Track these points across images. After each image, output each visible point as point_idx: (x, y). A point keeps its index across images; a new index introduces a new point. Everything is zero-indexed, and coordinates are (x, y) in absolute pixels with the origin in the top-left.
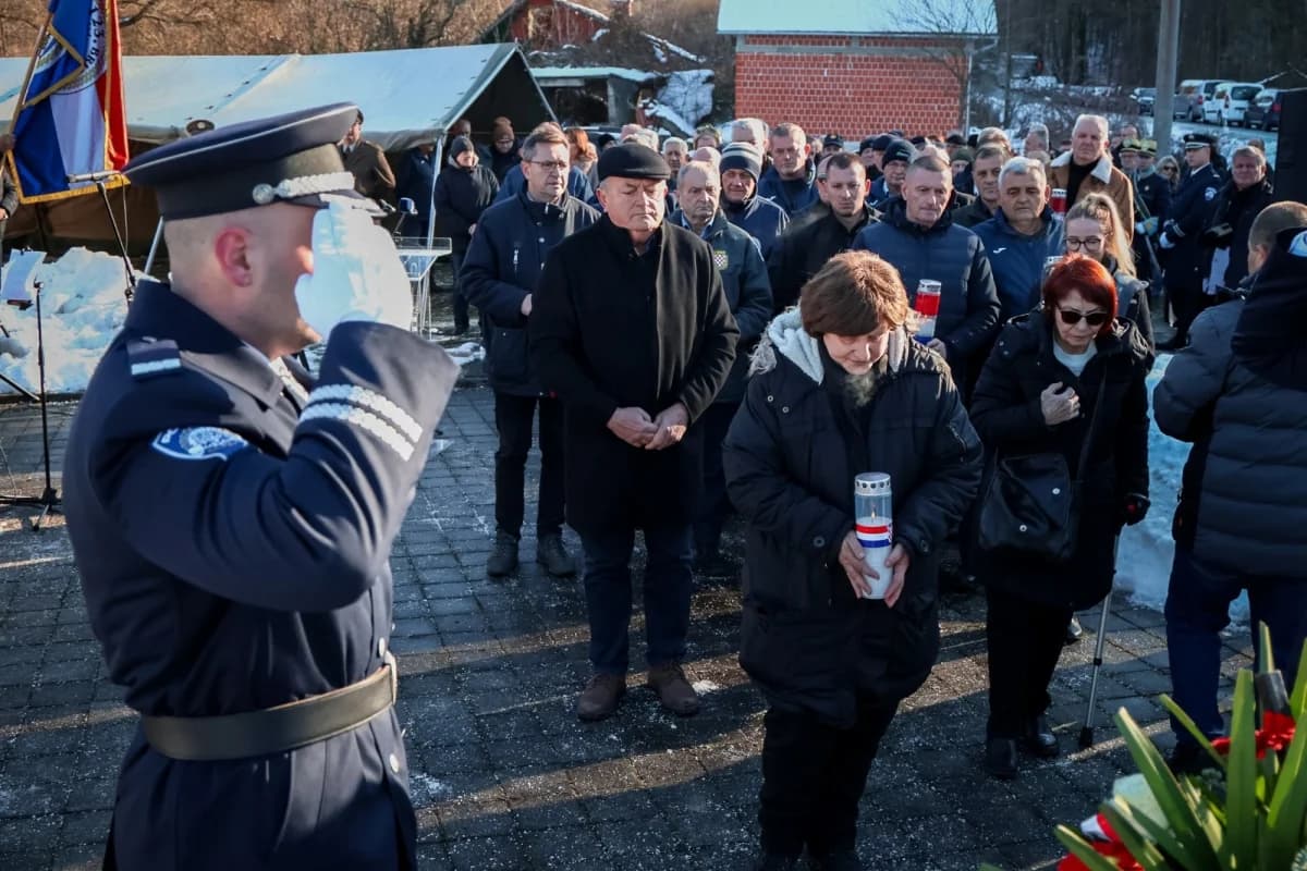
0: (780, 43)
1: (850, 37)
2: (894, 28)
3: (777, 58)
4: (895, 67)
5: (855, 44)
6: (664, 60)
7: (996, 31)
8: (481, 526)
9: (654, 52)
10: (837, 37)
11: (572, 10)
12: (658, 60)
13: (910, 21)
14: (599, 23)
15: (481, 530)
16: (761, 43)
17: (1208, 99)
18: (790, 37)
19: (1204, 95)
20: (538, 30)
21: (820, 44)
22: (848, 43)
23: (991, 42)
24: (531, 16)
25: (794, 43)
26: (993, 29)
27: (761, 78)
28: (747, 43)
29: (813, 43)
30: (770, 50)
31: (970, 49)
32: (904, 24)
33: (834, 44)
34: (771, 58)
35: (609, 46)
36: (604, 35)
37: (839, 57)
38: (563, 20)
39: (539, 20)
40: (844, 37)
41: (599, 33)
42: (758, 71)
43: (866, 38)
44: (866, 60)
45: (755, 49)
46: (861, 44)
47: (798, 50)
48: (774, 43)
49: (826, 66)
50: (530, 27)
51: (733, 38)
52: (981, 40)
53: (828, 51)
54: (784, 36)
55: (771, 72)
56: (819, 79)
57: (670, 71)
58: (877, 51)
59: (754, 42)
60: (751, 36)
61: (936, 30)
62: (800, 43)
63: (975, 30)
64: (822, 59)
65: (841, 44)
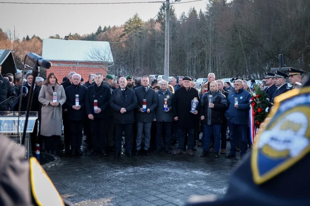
0: (59, 63)
1: (77, 62)
3: (58, 67)
4: (88, 70)
5: (78, 64)
10: (73, 62)
13: (95, 58)
16: (54, 63)
18: (61, 62)
21: (69, 64)
22: (76, 64)
23: (112, 64)
25: (62, 63)
29: (67, 63)
30: (56, 65)
32: (93, 59)
33: (72, 64)
34: (56, 67)
37: (74, 67)
40: (75, 62)
42: (53, 70)
43: (81, 62)
44: (81, 68)
46: (80, 64)
47: (62, 65)
48: (57, 63)
49: (70, 69)
52: (109, 64)
53: (71, 66)
54: (60, 61)
55: (56, 70)
57: (27, 70)
58: (84, 66)
60: (51, 61)
61: (101, 61)
62: (64, 63)
64: (69, 67)
65: (74, 64)
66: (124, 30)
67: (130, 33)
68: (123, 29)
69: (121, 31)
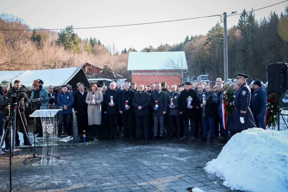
0: (141, 72)
1: (156, 71)
2: (166, 68)
3: (141, 76)
4: (166, 77)
5: (157, 72)
6: (116, 77)
7: (187, 69)
8: (69, 183)
9: (114, 75)
10: (153, 71)
11: (95, 67)
12: (114, 77)
13: (169, 67)
14: (101, 69)
15: (69, 184)
16: (137, 72)
17: (232, 83)
18: (143, 71)
19: (231, 82)
20: (88, 71)
21: (150, 72)
22: (156, 72)
23: (187, 71)
24: (86, 68)
25: (144, 72)
26: (187, 68)
27: (137, 80)
28: (134, 72)
29: (148, 72)
30: (139, 74)
31: (182, 73)
32: (168, 67)
33: (153, 72)
34: (139, 76)
35: (103, 74)
36: (102, 72)
37: (154, 75)
38: (93, 69)
39: (88, 69)
40: (155, 71)
41: (101, 71)
42: (136, 79)
44: (160, 75)
45: (136, 74)
46: (159, 72)
47: (145, 74)
48: (140, 72)
49: (151, 77)
50: (86, 71)
51: (131, 72)
52: (184, 71)
53: (152, 74)
54: (142, 71)
55: (139, 79)
56: (150, 80)
57: (117, 79)
58: (163, 74)
59: (135, 72)
60: (135, 71)
61: (175, 68)
62: (146, 72)
63: (183, 68)
64: (150, 75)
65: (154, 72)
66: (208, 39)
67: (213, 41)
68: (206, 38)
69: (204, 40)
